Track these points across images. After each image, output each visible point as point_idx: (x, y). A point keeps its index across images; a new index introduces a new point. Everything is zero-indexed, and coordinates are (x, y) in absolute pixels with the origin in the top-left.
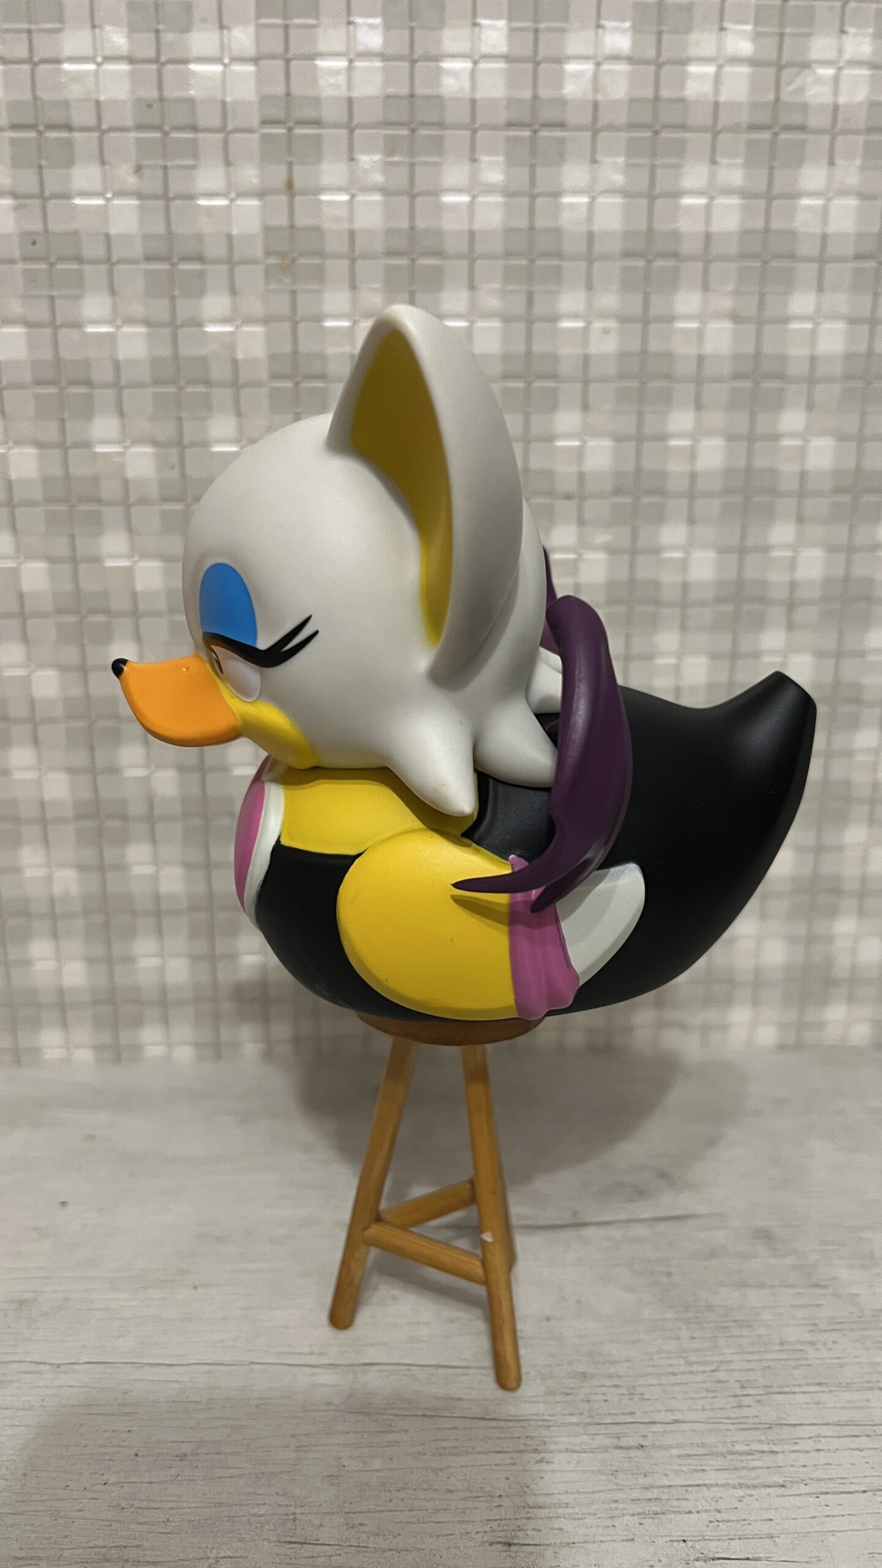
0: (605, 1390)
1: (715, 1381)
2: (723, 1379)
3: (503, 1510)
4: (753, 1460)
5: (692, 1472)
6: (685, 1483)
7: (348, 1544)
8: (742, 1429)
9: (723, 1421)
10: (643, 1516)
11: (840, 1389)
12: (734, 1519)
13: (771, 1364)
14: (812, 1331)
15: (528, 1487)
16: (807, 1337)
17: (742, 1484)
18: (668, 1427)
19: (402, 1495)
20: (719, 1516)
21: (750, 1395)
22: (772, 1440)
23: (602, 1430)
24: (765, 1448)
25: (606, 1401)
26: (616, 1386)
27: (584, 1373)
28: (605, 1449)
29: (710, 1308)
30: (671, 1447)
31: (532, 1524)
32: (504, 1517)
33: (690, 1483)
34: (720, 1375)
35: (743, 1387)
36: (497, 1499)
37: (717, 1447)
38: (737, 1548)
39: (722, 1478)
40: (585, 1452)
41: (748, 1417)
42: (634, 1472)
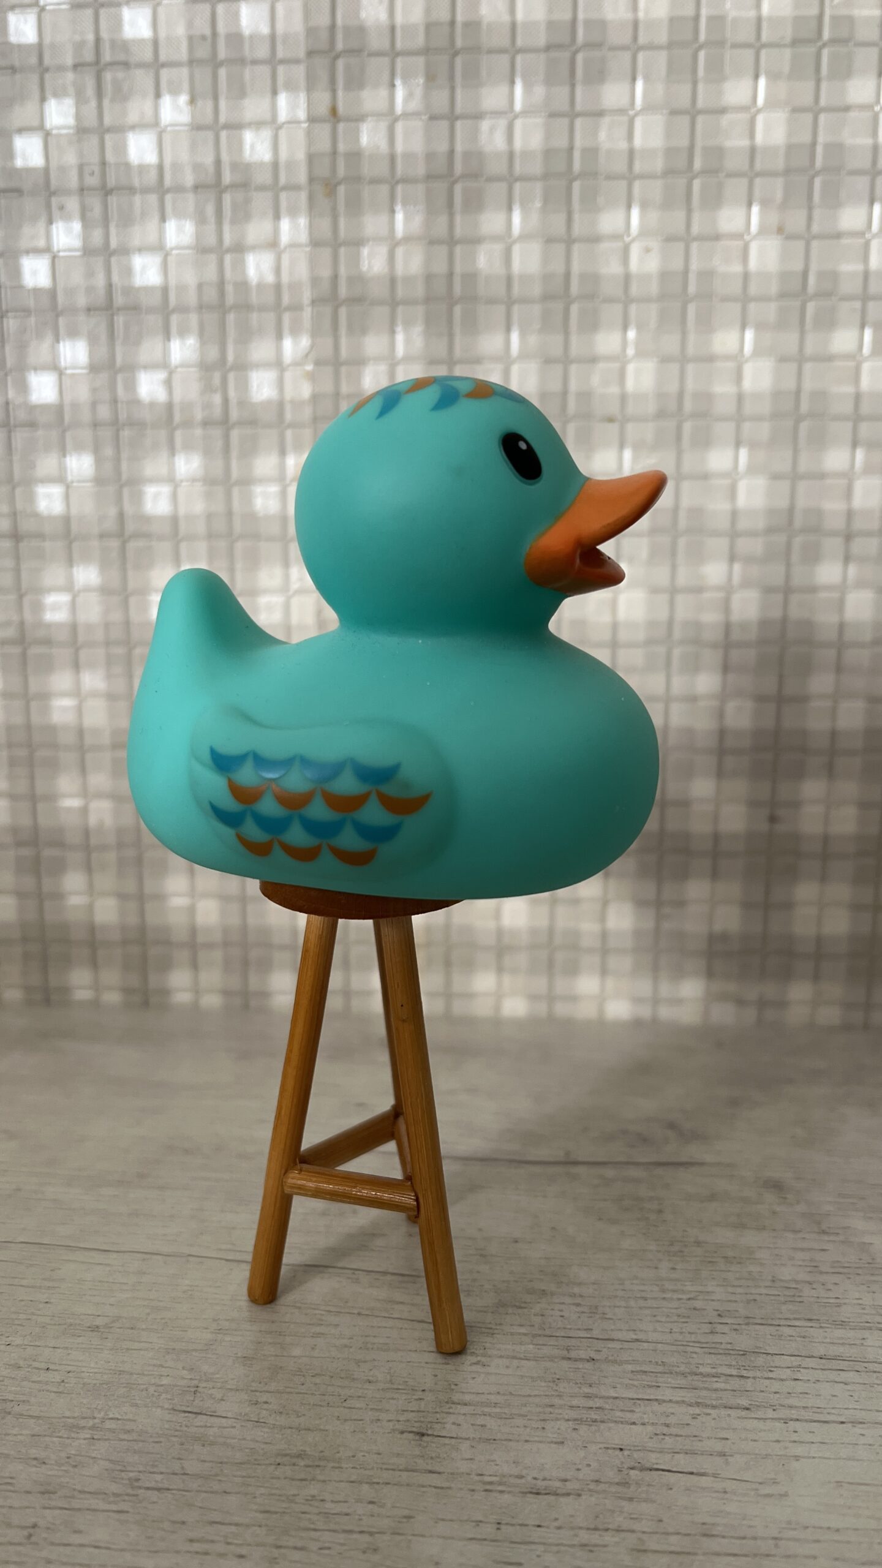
0: (562, 1307)
1: (690, 1309)
2: (698, 1306)
3: (423, 1404)
4: (717, 1382)
5: (644, 1387)
6: (635, 1396)
7: (246, 1418)
8: (710, 1353)
9: (691, 1344)
10: (579, 1422)
11: (833, 1327)
12: (684, 1434)
13: (758, 1297)
14: (810, 1272)
15: (456, 1385)
16: (802, 1276)
17: (699, 1403)
18: (626, 1345)
19: (318, 1380)
20: (665, 1430)
21: (727, 1323)
22: (742, 1366)
23: (552, 1341)
24: (734, 1372)
25: (562, 1316)
26: (578, 1305)
27: (544, 1291)
28: (551, 1359)
29: (698, 1243)
30: (627, 1362)
31: (451, 1419)
32: (422, 1409)
33: (640, 1396)
34: (698, 1304)
35: (719, 1315)
36: (421, 1393)
37: (678, 1367)
38: (683, 1462)
39: (678, 1395)
40: (527, 1359)
41: (721, 1343)
42: (578, 1382)
